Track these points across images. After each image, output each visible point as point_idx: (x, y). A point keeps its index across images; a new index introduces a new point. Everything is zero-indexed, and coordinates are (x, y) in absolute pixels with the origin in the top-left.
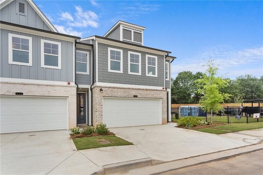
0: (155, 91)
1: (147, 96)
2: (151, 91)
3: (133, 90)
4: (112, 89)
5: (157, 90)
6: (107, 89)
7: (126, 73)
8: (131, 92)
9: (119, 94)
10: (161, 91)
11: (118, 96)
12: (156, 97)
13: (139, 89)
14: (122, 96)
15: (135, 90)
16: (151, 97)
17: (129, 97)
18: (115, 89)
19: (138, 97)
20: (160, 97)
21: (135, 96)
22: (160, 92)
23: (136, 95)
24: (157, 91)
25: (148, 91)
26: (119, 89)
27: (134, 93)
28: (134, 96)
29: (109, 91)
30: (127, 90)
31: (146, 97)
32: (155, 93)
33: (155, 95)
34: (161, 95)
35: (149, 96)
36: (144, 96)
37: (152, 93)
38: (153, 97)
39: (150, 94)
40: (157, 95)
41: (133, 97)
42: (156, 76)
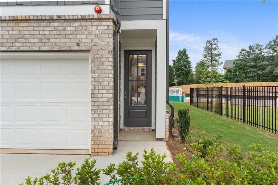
0: (56, 24)
1: (18, 45)
2: (35, 24)
5: (59, 17)
10: (84, 23)
12: (57, 48)
16: (36, 48)
20: (78, 45)
22: (77, 24)
24: (65, 24)
25: (22, 24)
31: (13, 49)
32: (55, 32)
33: (56, 40)
34: (85, 36)
35: (28, 44)
36: (9, 45)
37: (41, 33)
38: (45, 48)
39: (33, 36)
40: (62, 40)
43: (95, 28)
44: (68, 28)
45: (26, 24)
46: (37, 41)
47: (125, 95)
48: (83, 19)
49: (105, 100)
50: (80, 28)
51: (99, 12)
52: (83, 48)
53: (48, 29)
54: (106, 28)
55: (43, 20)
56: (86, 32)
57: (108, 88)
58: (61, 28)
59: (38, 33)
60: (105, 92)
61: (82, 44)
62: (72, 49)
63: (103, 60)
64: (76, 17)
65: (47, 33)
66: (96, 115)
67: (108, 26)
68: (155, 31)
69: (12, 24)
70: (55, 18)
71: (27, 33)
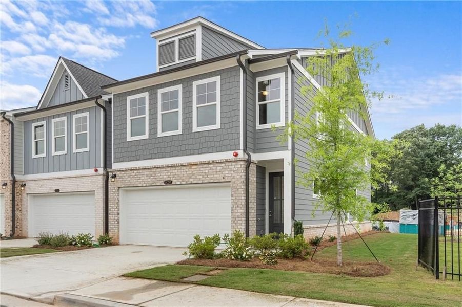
0: (212, 166)
1: (191, 180)
2: (200, 166)
3: (164, 169)
4: (130, 172)
5: (213, 161)
6: (123, 173)
7: (154, 136)
8: (159, 175)
9: (140, 180)
10: (227, 164)
11: (139, 185)
12: (212, 181)
13: (173, 166)
14: (144, 185)
15: (167, 169)
16: (201, 182)
17: (157, 184)
18: (135, 172)
19: (173, 183)
20: (224, 178)
21: (168, 182)
22: (223, 165)
23: (169, 179)
24: (217, 165)
25: (193, 167)
26: (141, 171)
27: (165, 175)
28: (165, 183)
29: (126, 177)
30: (152, 170)
31: (189, 182)
32: (211, 171)
33: (212, 176)
34: (228, 172)
35: (197, 179)
36: (186, 180)
37: (204, 172)
38: (206, 181)
39: (199, 174)
40: (215, 176)
41: (164, 184)
42: (218, 126)
43: (233, 167)
44: (218, 168)
45: (196, 167)
46: (201, 177)
47: (270, 213)
48: (227, 161)
49: (239, 214)
50: (225, 167)
51: (236, 155)
52: (227, 180)
53: (207, 169)
54: (240, 166)
55: (204, 164)
56: (229, 170)
57: (241, 206)
58: (214, 168)
59: (201, 172)
60: (239, 208)
61: (226, 178)
62: (221, 181)
63: (238, 188)
64: (222, 161)
65: (206, 171)
66: (234, 224)
67: (241, 165)
68: (282, 161)
69: (188, 168)
70: (211, 162)
71: (196, 172)
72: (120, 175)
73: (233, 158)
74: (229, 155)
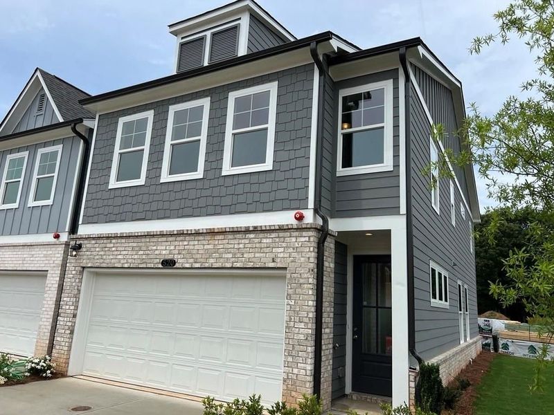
0: (252, 236)
1: (212, 261)
2: (230, 236)
3: (164, 239)
4: (105, 241)
5: (255, 227)
6: (93, 242)
7: (153, 181)
8: (155, 248)
9: (120, 257)
10: (281, 234)
11: (116, 265)
12: (251, 265)
13: (181, 234)
14: (126, 266)
15: (170, 239)
16: (229, 265)
17: (149, 265)
18: (114, 241)
19: (177, 265)
20: (273, 261)
21: (169, 263)
22: (273, 235)
23: (170, 257)
24: (261, 235)
25: (217, 237)
26: (123, 241)
27: (164, 250)
28: (162, 263)
29: (97, 250)
30: (143, 240)
31: (207, 265)
32: (249, 246)
33: (251, 255)
34: (282, 250)
35: (221, 260)
36: (202, 260)
37: (236, 246)
38: (238, 265)
39: (227, 251)
40: (257, 255)
41: (160, 266)
42: (268, 165)
43: (294, 239)
44: (264, 241)
45: (221, 237)
46: (230, 256)
47: (354, 333)
48: (281, 229)
49: (302, 337)
50: (277, 240)
51: (300, 218)
52: (279, 265)
53: (243, 241)
54: (307, 239)
55: (238, 232)
56: (284, 245)
57: (306, 320)
58: (256, 240)
59: (232, 246)
60: (302, 325)
61: (279, 260)
62: (267, 266)
63: (301, 281)
64: (273, 228)
65: (241, 246)
66: (290, 359)
67: (309, 237)
68: (387, 233)
69: (208, 237)
70: (251, 229)
71: (222, 246)
72: (88, 245)
73: (294, 222)
74: (286, 218)
